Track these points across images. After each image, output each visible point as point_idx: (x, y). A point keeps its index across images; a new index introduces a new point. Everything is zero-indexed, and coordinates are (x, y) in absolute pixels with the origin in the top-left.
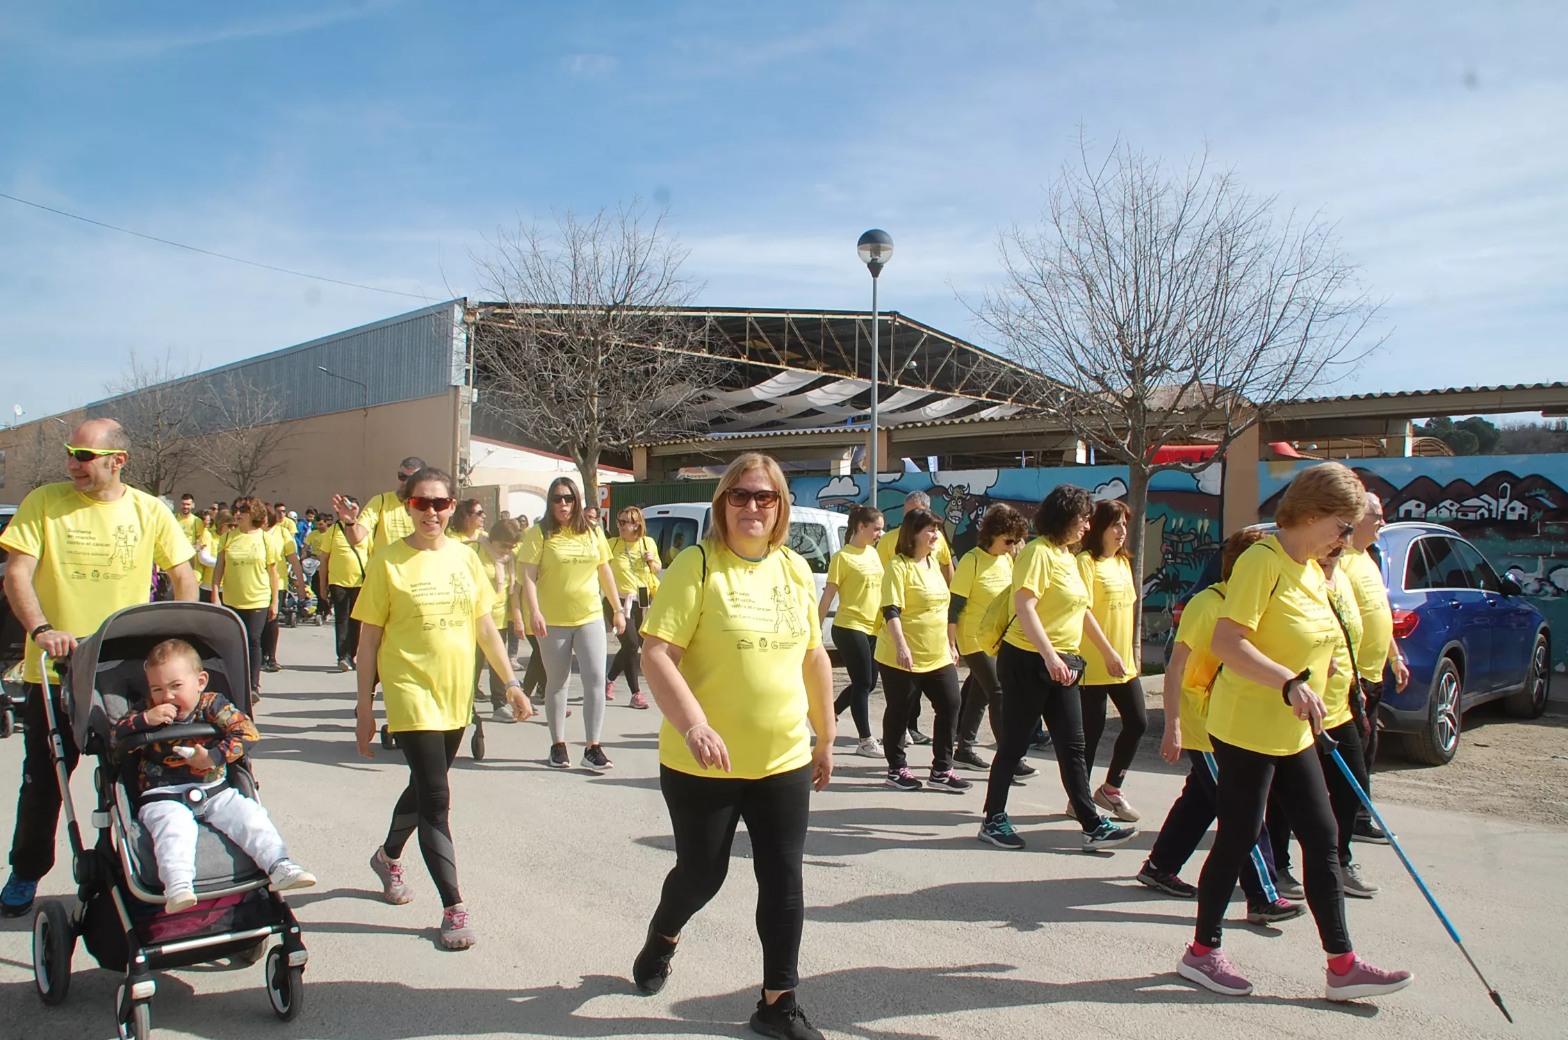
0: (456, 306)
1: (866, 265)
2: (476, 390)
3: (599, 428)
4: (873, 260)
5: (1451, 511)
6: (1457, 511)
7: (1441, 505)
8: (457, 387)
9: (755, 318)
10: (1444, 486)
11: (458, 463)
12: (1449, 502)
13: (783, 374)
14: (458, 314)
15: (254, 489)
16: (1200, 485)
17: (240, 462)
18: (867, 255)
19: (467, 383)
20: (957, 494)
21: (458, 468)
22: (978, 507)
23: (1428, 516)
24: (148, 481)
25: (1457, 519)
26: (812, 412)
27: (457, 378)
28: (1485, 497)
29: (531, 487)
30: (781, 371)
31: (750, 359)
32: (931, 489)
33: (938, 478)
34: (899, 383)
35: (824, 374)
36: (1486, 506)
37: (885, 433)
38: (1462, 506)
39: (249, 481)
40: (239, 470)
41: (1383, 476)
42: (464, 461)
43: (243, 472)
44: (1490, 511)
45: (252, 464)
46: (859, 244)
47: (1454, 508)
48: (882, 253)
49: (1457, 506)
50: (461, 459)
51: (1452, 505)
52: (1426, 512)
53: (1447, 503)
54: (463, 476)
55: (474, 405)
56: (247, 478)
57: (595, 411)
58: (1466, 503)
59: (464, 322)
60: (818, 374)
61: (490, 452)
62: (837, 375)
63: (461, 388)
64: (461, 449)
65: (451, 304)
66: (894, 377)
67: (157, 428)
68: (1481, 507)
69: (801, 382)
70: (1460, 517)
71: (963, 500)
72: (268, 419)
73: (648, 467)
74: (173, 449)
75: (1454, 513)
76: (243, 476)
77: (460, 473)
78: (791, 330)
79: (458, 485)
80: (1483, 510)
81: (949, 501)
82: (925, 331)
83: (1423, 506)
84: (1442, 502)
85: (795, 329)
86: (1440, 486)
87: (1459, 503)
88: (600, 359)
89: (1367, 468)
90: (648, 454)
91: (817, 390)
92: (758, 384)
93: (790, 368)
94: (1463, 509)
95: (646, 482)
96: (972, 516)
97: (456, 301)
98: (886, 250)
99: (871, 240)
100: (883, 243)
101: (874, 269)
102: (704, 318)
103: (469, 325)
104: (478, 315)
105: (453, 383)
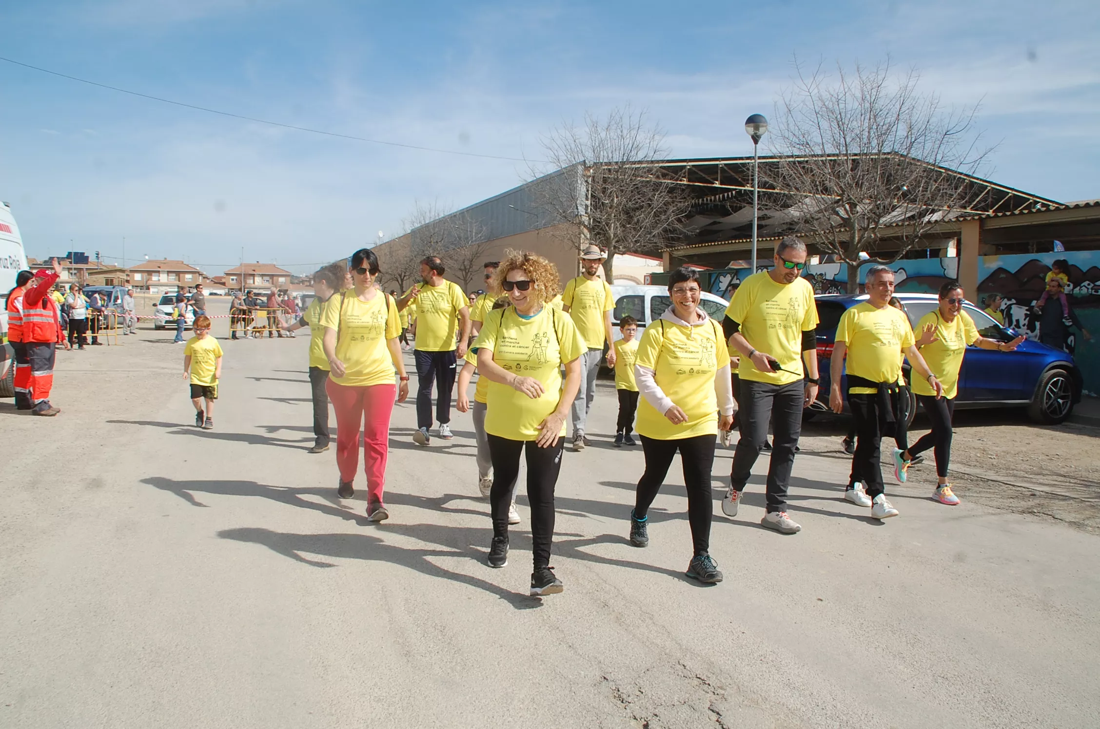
0: (579, 166)
1: (750, 137)
4: (755, 133)
5: (1088, 289)
6: (1092, 289)
7: (1082, 285)
8: (579, 216)
9: (785, 162)
10: (1085, 271)
12: (1088, 282)
14: (581, 169)
15: (472, 279)
16: (946, 272)
18: (751, 130)
20: (819, 279)
22: (829, 288)
23: (1074, 292)
25: (1091, 294)
27: (581, 210)
29: (628, 276)
30: (807, 197)
32: (807, 276)
38: (1095, 285)
39: (469, 274)
40: (463, 268)
43: (465, 269)
46: (746, 123)
47: (1090, 287)
48: (761, 128)
49: (1092, 285)
51: (1089, 285)
52: (1073, 290)
53: (1086, 283)
56: (468, 273)
59: (584, 175)
65: (577, 165)
70: (1093, 293)
71: (822, 283)
73: (670, 263)
75: (1090, 290)
76: (466, 272)
81: (815, 284)
86: (1082, 271)
87: (1093, 283)
89: (1040, 259)
90: (670, 255)
93: (814, 195)
94: (1095, 287)
95: (668, 272)
98: (763, 126)
99: (754, 121)
100: (761, 122)
101: (756, 139)
103: (587, 177)
104: (592, 171)
105: (579, 213)
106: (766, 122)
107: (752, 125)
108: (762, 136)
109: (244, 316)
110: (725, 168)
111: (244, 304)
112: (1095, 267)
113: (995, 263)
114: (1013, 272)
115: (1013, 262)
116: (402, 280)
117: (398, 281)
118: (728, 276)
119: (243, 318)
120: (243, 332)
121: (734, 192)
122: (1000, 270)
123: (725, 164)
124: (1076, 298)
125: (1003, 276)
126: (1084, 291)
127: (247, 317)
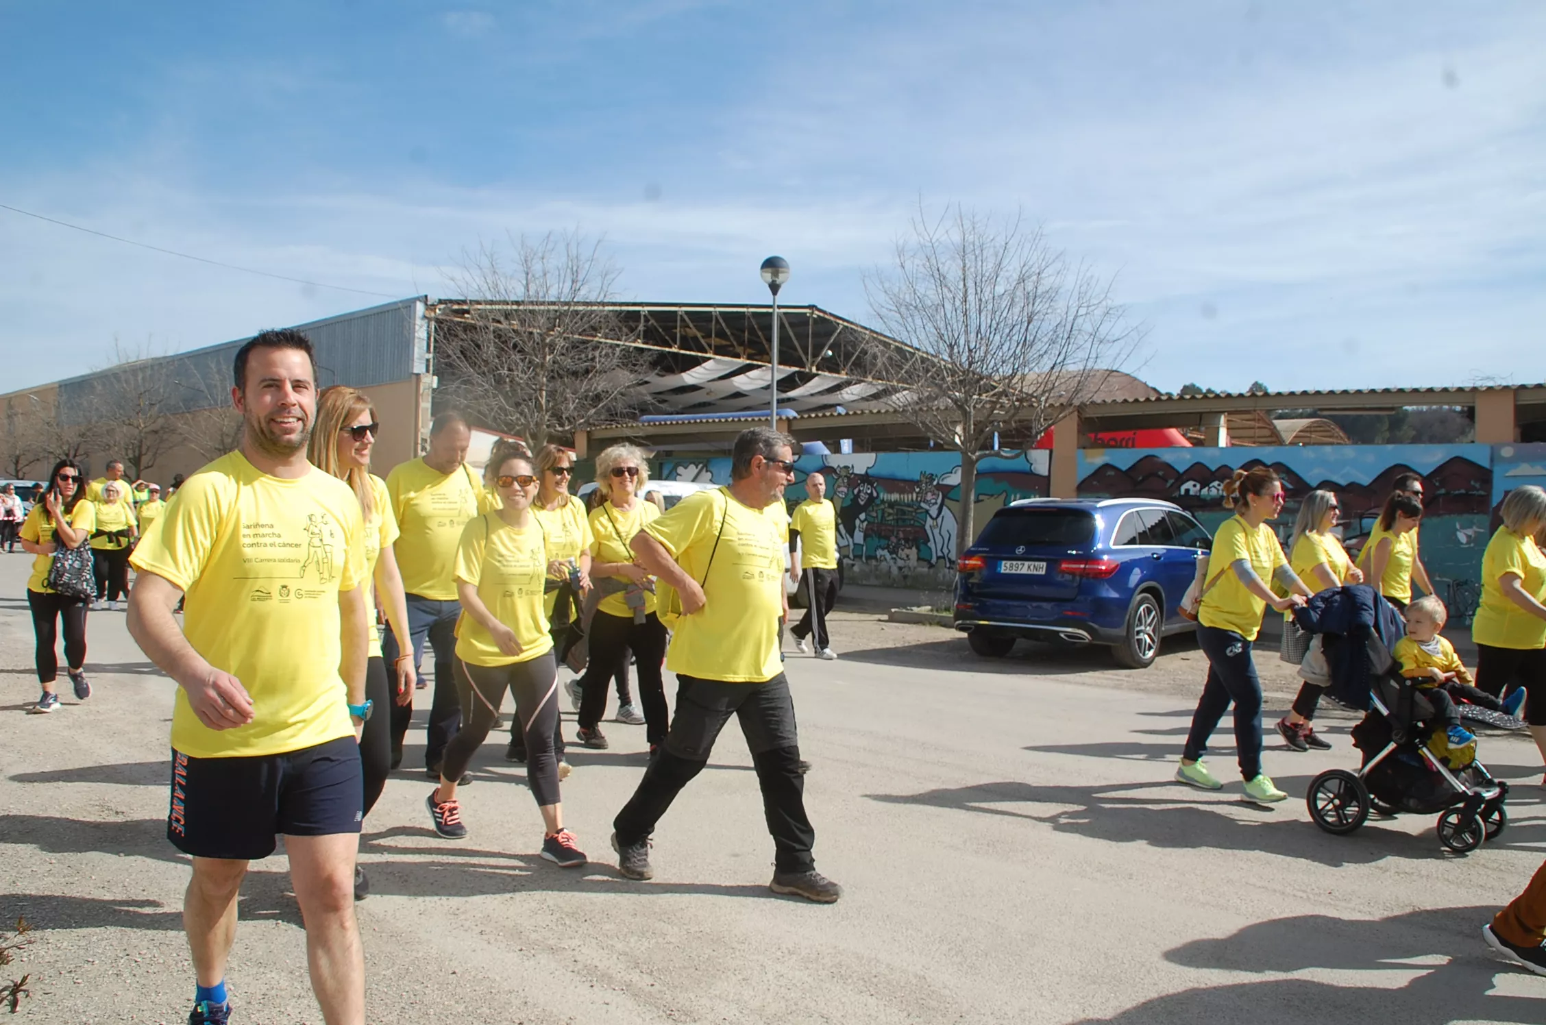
0: (418, 302)
1: (767, 285)
2: (436, 378)
3: (547, 417)
4: (773, 281)
7: (1211, 485)
8: (418, 375)
9: (685, 311)
10: (1213, 469)
11: (420, 441)
13: (711, 361)
14: (420, 308)
16: (1032, 468)
17: (222, 441)
18: (768, 276)
19: (428, 371)
20: (843, 473)
21: (419, 447)
22: (860, 484)
23: (1202, 493)
24: (131, 456)
26: (738, 395)
27: (419, 367)
30: (709, 359)
31: (681, 348)
33: (829, 460)
34: (818, 369)
35: (748, 362)
40: (221, 447)
41: (1167, 462)
45: (233, 441)
46: (762, 268)
47: (1220, 488)
48: (780, 275)
50: (423, 439)
52: (1200, 491)
53: (1216, 483)
55: (434, 390)
57: (543, 402)
59: (425, 317)
60: (743, 361)
62: (760, 363)
63: (422, 375)
65: (414, 300)
66: (812, 364)
67: (139, 408)
69: (727, 369)
71: (849, 478)
73: (588, 448)
74: (154, 427)
78: (717, 321)
81: (837, 479)
82: (841, 322)
83: (1198, 486)
84: (1211, 483)
85: (721, 321)
86: (1210, 470)
88: (548, 358)
89: (1157, 455)
90: (588, 436)
91: (742, 376)
92: (689, 369)
93: (717, 357)
96: (856, 491)
97: (418, 299)
98: (783, 272)
99: (772, 264)
100: (781, 268)
101: (774, 288)
102: (639, 311)
103: (429, 319)
104: (437, 311)
105: (416, 371)
106: (787, 267)
107: (770, 270)
108: (783, 286)
112: (1225, 466)
113: (1099, 458)
114: (1124, 468)
115: (1124, 458)
118: (692, 467)
121: (618, 349)
122: (1107, 466)
125: (1111, 473)
126: (1214, 492)
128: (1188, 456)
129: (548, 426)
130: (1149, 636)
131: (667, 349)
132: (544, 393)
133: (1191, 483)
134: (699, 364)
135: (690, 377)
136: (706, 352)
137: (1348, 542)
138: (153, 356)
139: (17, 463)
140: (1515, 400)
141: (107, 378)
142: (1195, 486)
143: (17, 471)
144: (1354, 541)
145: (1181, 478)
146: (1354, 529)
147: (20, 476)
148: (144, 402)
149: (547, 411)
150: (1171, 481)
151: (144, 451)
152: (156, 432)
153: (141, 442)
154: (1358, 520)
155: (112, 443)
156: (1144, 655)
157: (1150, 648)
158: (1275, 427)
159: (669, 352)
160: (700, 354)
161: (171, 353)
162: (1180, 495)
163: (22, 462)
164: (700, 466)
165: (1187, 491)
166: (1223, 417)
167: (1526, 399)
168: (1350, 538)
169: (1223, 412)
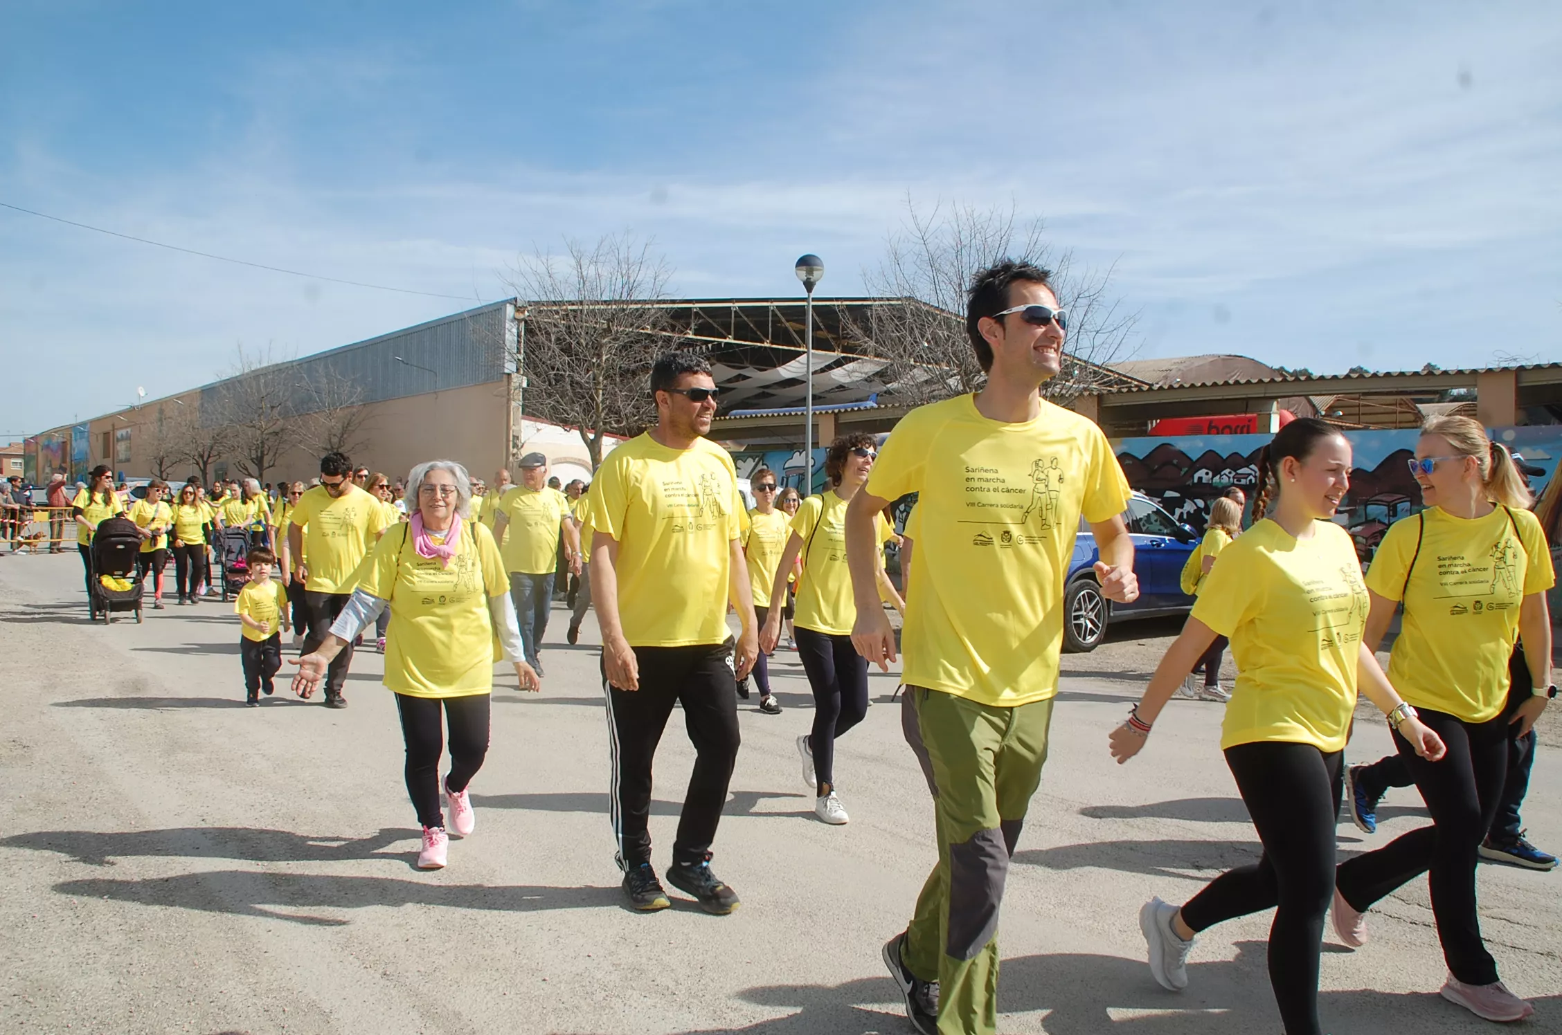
0: (508, 305)
2: (525, 378)
3: (603, 415)
4: (808, 279)
5: (1229, 478)
6: (1234, 478)
7: (1222, 473)
8: (509, 375)
9: (777, 306)
10: (1225, 457)
11: (511, 438)
12: (1228, 470)
13: (804, 355)
14: (510, 310)
18: (803, 274)
19: (518, 371)
21: (511, 443)
23: (1214, 481)
24: (254, 456)
26: (842, 387)
27: (510, 367)
28: (1253, 466)
29: (576, 459)
30: (802, 353)
31: (774, 343)
34: (916, 361)
35: (843, 355)
36: (1253, 473)
37: (833, 416)
38: (1237, 474)
40: (329, 447)
41: (1182, 449)
42: (516, 438)
44: (1255, 477)
45: (340, 443)
46: (796, 265)
48: (815, 273)
49: (1234, 473)
50: (514, 436)
51: (1230, 473)
52: (1212, 479)
53: (1227, 471)
54: (515, 451)
55: (525, 390)
58: (1239, 471)
59: (515, 319)
60: (837, 354)
61: (538, 430)
63: (513, 376)
64: (514, 428)
65: (505, 303)
67: (261, 411)
68: (1251, 474)
69: (822, 363)
70: (1235, 482)
72: (353, 403)
74: (276, 428)
75: (1231, 479)
77: (513, 447)
79: (511, 458)
80: (1251, 477)
82: (939, 312)
83: (1211, 474)
84: (1222, 470)
86: (1222, 458)
87: (1235, 471)
88: (604, 358)
89: (1171, 443)
91: (840, 369)
92: (783, 364)
93: (812, 351)
98: (817, 270)
99: (806, 263)
100: (816, 265)
101: (809, 285)
102: (730, 307)
103: (519, 321)
104: (526, 313)
105: (506, 371)
106: (822, 266)
107: (804, 268)
108: (817, 281)
109: (12, 521)
110: (700, 312)
111: (12, 500)
112: (1236, 453)
114: (1141, 458)
115: (1140, 447)
116: (205, 463)
117: (198, 464)
118: (750, 460)
119: (11, 523)
120: (9, 544)
121: (710, 345)
123: (700, 308)
124: (1216, 488)
126: (1225, 480)
127: (18, 523)
128: (1201, 445)
129: (605, 424)
130: (1092, 621)
131: (759, 344)
132: (601, 392)
133: (1204, 471)
134: (794, 358)
135: (787, 371)
136: (800, 347)
137: (1353, 529)
138: (274, 363)
139: (161, 465)
140: (1517, 381)
141: (230, 385)
142: (1207, 474)
143: (161, 472)
144: (1359, 528)
145: (1194, 466)
146: (1360, 517)
147: (164, 477)
148: (266, 405)
149: (603, 409)
150: (1185, 469)
151: (266, 453)
152: (277, 434)
153: (262, 443)
154: (1362, 507)
155: (236, 444)
156: (1084, 639)
157: (1092, 633)
158: (1419, 412)
159: (761, 347)
160: (793, 348)
161: (290, 359)
162: (1193, 483)
163: (166, 463)
164: (757, 459)
165: (1200, 479)
166: (1275, 403)
167: (1529, 381)
168: (1355, 526)
169: (1275, 398)
